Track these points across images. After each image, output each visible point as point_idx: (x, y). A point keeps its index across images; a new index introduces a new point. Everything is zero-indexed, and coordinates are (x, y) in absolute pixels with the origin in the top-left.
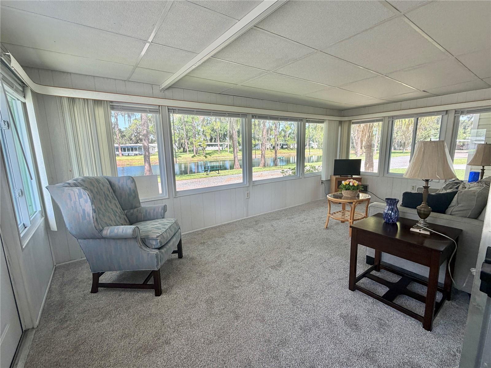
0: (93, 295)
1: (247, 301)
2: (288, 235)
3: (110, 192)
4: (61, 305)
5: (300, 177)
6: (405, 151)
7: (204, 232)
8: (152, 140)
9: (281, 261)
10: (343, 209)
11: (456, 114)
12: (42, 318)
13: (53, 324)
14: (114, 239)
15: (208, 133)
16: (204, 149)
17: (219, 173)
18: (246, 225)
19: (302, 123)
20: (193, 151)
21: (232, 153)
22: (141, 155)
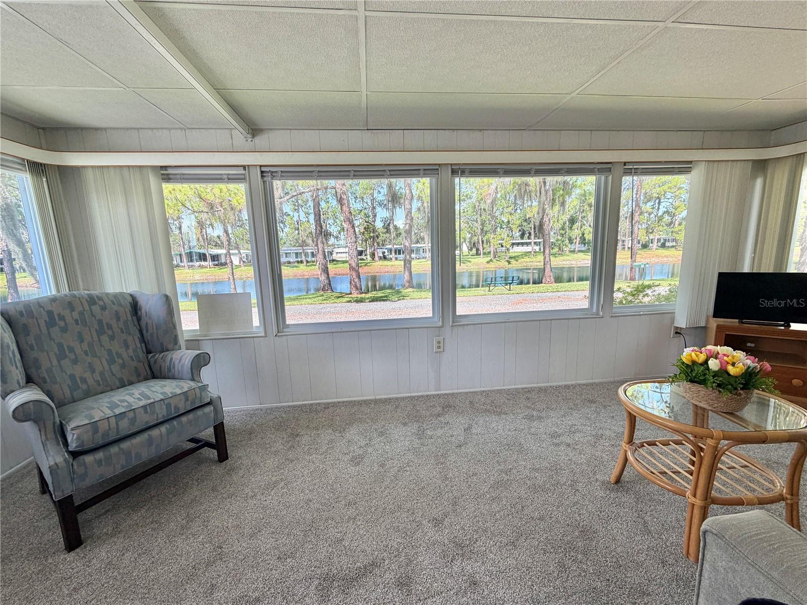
15: (516, 224)
16: (507, 251)
17: (510, 290)
20: (489, 253)
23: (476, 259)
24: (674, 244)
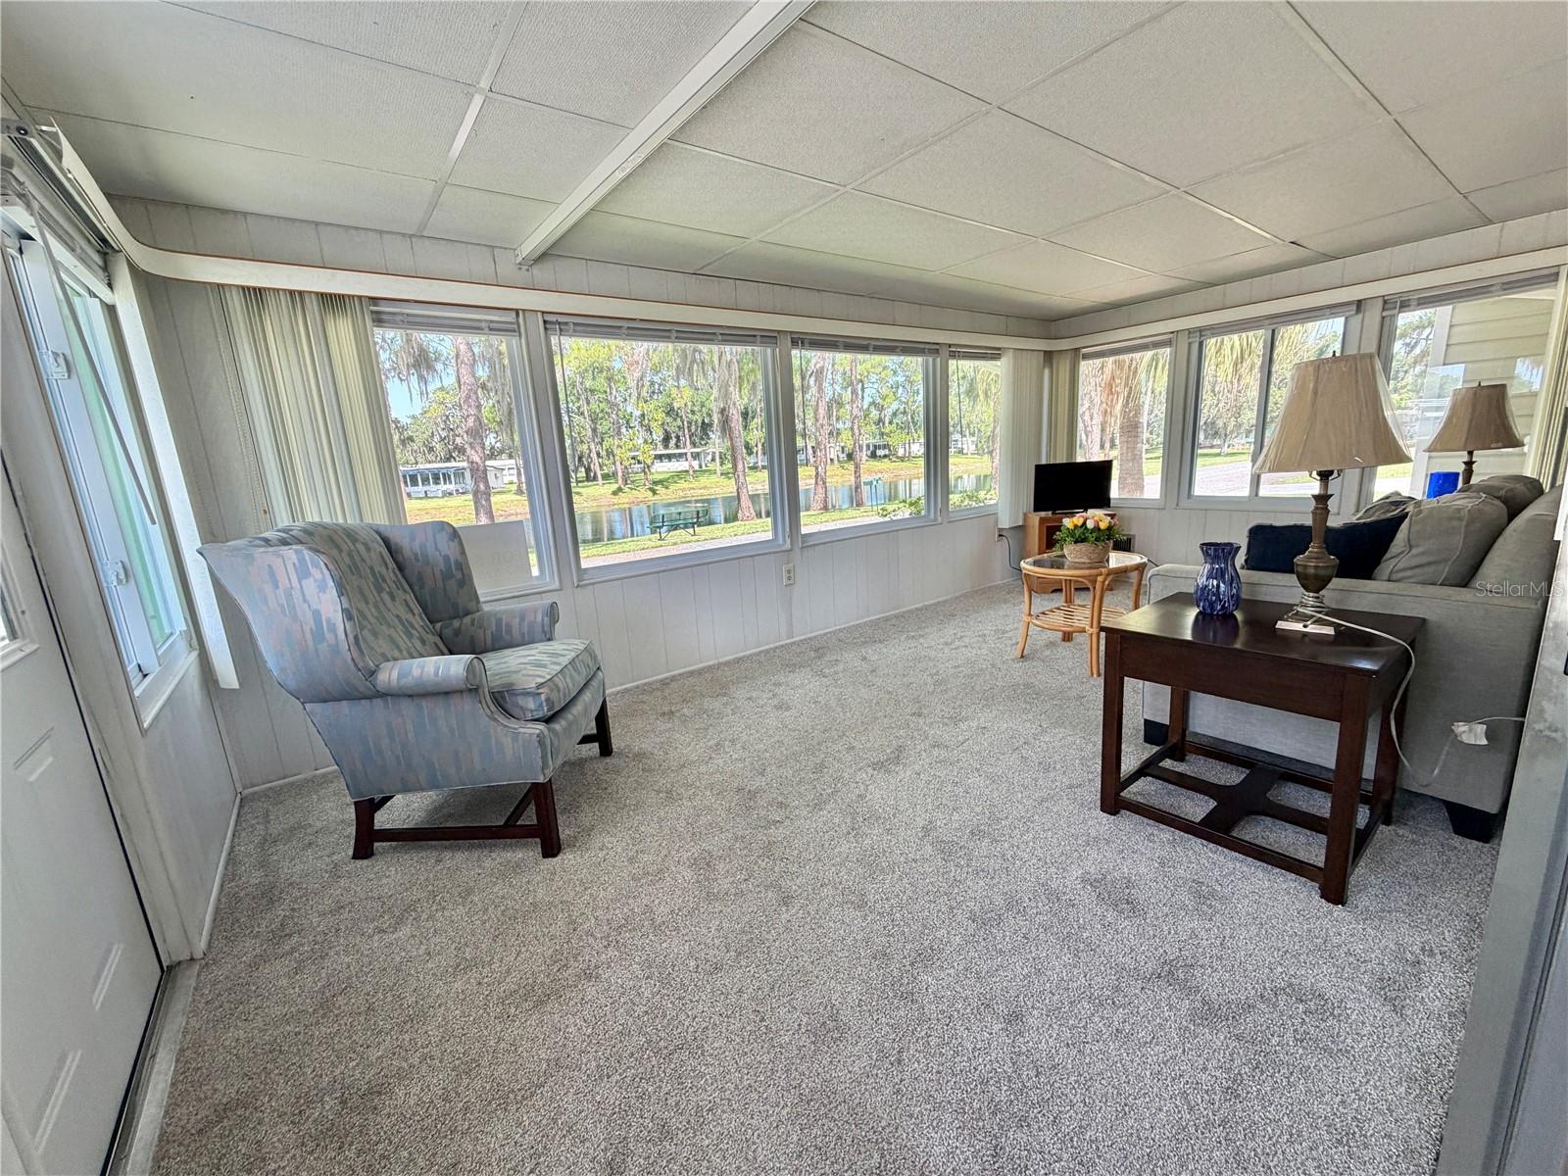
0: (360, 863)
1: (812, 857)
2: (913, 680)
3: (387, 568)
4: (268, 896)
5: (936, 519)
6: (1226, 450)
7: (668, 684)
8: (492, 448)
9: (900, 749)
10: (1066, 602)
11: (1387, 310)
12: (216, 932)
13: (250, 948)
14: (410, 696)
15: (656, 420)
16: (647, 470)
17: (695, 535)
18: (789, 660)
19: (939, 359)
20: (614, 474)
21: (729, 478)
22: (463, 493)
23: (591, 488)
24: (887, 452)
